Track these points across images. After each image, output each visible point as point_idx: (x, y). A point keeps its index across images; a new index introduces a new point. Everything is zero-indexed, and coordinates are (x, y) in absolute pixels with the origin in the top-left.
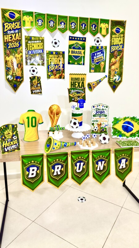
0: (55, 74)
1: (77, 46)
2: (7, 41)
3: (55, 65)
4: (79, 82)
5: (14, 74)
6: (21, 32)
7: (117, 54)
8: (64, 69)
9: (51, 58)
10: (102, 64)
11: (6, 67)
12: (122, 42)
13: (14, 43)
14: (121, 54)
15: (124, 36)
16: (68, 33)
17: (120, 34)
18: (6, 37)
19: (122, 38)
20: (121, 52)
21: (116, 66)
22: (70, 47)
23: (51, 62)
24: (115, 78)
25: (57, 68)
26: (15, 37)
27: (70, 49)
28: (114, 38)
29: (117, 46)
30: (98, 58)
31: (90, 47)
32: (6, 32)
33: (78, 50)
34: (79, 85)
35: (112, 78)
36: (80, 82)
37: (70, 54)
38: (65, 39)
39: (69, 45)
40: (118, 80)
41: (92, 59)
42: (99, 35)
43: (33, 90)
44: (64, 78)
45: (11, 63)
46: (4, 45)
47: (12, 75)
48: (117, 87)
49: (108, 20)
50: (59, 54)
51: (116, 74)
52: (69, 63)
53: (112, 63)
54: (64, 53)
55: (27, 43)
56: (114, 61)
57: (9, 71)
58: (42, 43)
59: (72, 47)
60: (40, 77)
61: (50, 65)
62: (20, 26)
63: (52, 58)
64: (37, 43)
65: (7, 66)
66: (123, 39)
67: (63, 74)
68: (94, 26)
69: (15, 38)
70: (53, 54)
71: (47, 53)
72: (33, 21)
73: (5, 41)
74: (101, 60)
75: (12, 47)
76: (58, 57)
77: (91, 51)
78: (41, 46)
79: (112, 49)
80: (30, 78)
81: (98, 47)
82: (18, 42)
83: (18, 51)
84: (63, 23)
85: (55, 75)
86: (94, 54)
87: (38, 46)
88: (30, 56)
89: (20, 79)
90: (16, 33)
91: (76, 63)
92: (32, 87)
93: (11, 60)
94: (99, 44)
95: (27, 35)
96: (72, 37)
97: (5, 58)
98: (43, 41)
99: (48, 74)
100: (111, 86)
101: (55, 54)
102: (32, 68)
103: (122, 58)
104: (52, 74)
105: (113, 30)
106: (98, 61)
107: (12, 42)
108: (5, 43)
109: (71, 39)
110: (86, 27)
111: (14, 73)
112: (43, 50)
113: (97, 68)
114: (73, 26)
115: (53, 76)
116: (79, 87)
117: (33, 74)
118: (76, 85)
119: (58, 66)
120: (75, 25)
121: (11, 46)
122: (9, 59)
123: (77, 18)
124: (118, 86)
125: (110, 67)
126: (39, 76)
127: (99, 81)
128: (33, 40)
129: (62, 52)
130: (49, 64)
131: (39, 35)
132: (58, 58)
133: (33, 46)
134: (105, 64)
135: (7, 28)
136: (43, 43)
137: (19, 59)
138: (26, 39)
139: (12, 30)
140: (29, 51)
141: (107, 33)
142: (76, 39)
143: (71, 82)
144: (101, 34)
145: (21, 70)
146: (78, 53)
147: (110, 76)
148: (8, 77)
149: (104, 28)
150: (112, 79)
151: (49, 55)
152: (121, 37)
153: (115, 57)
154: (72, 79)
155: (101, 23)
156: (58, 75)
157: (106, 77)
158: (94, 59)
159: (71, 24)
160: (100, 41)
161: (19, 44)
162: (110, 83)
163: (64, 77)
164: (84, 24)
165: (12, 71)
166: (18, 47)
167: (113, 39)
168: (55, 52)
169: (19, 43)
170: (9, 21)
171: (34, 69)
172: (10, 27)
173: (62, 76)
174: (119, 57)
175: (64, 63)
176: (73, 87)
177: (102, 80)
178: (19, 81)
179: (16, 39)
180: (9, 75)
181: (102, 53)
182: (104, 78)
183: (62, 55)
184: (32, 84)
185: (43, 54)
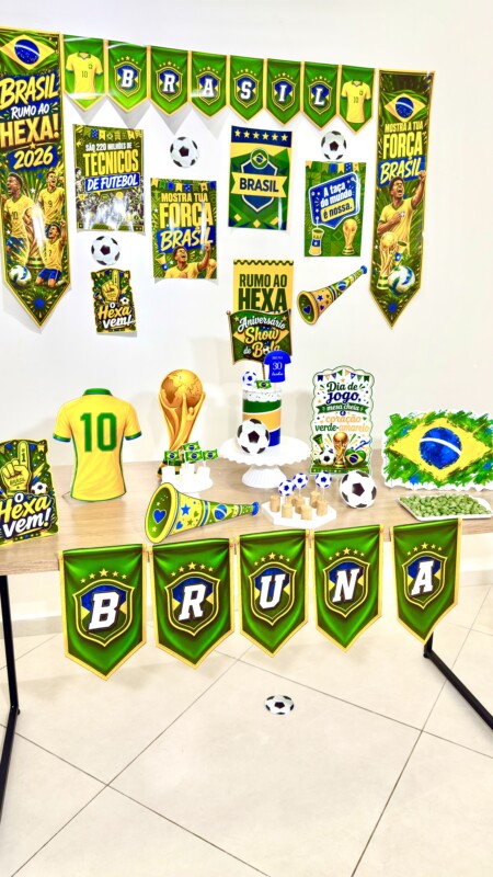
0: (182, 260)
1: (259, 160)
2: (11, 143)
3: (184, 230)
4: (268, 289)
5: (37, 263)
6: (59, 112)
7: (400, 191)
8: (214, 245)
9: (169, 203)
10: (350, 227)
11: (7, 238)
12: (418, 149)
13: (34, 150)
14: (418, 192)
15: (425, 129)
16: (229, 118)
17: (412, 120)
18: (6, 129)
19: (419, 134)
20: (416, 182)
21: (400, 231)
22: (235, 165)
23: (167, 219)
24: (394, 276)
25: (189, 240)
26: (38, 129)
27: (233, 174)
28: (391, 134)
29: (403, 162)
30: (337, 206)
31: (307, 167)
32: (4, 111)
34: (267, 301)
35: (383, 275)
36: (271, 290)
37: (237, 190)
38: (216, 135)
39: (233, 160)
40: (405, 283)
41: (314, 208)
42: (336, 123)
43: (102, 319)
44: (214, 276)
45: (23, 222)
47: (28, 265)
48: (401, 309)
49: (371, 72)
50: (196, 192)
51: (397, 263)
52: (232, 223)
53: (384, 223)
54: (212, 185)
55: (80, 151)
56: (390, 218)
57: (17, 251)
58: (135, 151)
59: (242, 166)
60: (128, 272)
61: (163, 230)
62: (55, 89)
63: (172, 206)
64: (118, 150)
65: (8, 232)
66: (423, 137)
67: (212, 261)
68: (319, 90)
69: (39, 135)
70: (173, 192)
71: (153, 188)
72: (102, 74)
73: (3, 145)
74: (346, 212)
75: (28, 165)
76: (194, 201)
77: (310, 181)
78: (133, 162)
79: (384, 172)
80: (94, 276)
81: (333, 168)
82: (50, 148)
83: (50, 179)
84: (209, 82)
85: (184, 265)
86: (320, 189)
87: (123, 161)
88: (93, 198)
89: (57, 281)
90: (41, 116)
91: (257, 223)
92: (101, 308)
93: (26, 213)
94: (340, 157)
95: (82, 123)
96: (243, 130)
97: (3, 203)
98: (137, 143)
99: (155, 262)
100: (381, 304)
101: (184, 192)
102: (100, 238)
103: (418, 205)
104: (172, 263)
105: (386, 107)
106: (335, 216)
107: (29, 149)
109: (239, 135)
110: (291, 94)
111: (34, 259)
112: (138, 175)
113: (333, 239)
114: (244, 89)
115: (174, 270)
116: (267, 309)
117: (102, 263)
118: (258, 299)
119: (194, 232)
120: (251, 89)
121: (22, 162)
122: (16, 210)
123: (262, 61)
124: (405, 303)
125: (377, 237)
126: (124, 270)
127: (337, 287)
128: (102, 141)
129: (205, 184)
130: (159, 225)
131: (126, 121)
132: (191, 203)
133: (104, 163)
134: (360, 226)
135: (8, 98)
136: (140, 152)
137: (53, 209)
138: (78, 136)
139: (26, 102)
140: (90, 181)
141: (367, 116)
142: (256, 135)
143: (241, 291)
144: (345, 118)
145: (61, 249)
146: (263, 186)
147: (379, 269)
148: (13, 272)
149: (356, 100)
150: (386, 278)
151: (160, 195)
152: (415, 132)
153: (395, 202)
154: (243, 279)
155: (344, 81)
156: (192, 266)
157: (365, 272)
158: (320, 208)
159: (240, 84)
160: (340, 144)
161: (51, 155)
162: (377, 293)
163: (215, 271)
164: (284, 83)
165: (28, 250)
166: (49, 166)
167: (386, 137)
168: (183, 181)
169: (51, 151)
170: (15, 72)
171: (107, 242)
172: (19, 92)
173: (208, 268)
174: (407, 203)
175: (215, 222)
176: (247, 307)
177: (350, 285)
178: (55, 288)
179: (42, 138)
180: (17, 264)
181: (351, 186)
182: (357, 275)
183: (206, 195)
184: (100, 297)
185: (139, 190)
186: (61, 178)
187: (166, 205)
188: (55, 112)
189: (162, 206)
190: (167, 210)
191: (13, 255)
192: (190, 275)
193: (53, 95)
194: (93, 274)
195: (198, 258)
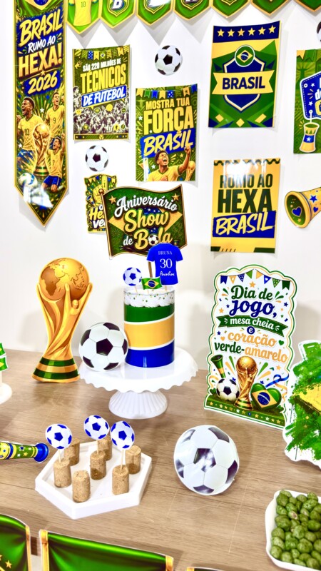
0: (164, 164)
1: (244, 58)
2: (27, 73)
3: (166, 135)
4: (251, 190)
5: (42, 171)
6: (62, 41)
8: (194, 147)
9: (153, 110)
11: (18, 150)
13: (44, 76)
18: (24, 62)
22: (217, 66)
23: (151, 126)
25: (171, 144)
26: (47, 58)
27: (216, 75)
31: (298, 58)
32: (23, 47)
33: (247, 75)
34: (250, 202)
36: (255, 191)
37: (219, 90)
39: (214, 61)
43: (93, 220)
45: (33, 138)
46: (17, 85)
47: (35, 173)
50: (179, 97)
52: (213, 124)
54: (194, 89)
55: (78, 72)
57: (27, 161)
58: (124, 65)
60: (115, 177)
61: (146, 136)
62: (60, 21)
63: (156, 112)
64: (109, 67)
65: (20, 146)
67: (191, 163)
69: (47, 62)
70: (157, 99)
71: (138, 98)
73: (21, 75)
75: (39, 90)
76: (176, 106)
77: (301, 72)
78: (122, 76)
80: (87, 182)
82: (55, 72)
83: (55, 99)
85: (165, 169)
87: (113, 76)
88: (88, 112)
89: (59, 185)
90: (49, 47)
91: (240, 122)
93: (36, 130)
95: (80, 47)
96: (227, 29)
97: (17, 122)
98: (125, 58)
99: (138, 167)
101: (166, 98)
104: (153, 167)
107: (40, 76)
108: (18, 79)
109: (222, 35)
111: (40, 168)
112: (125, 87)
117: (94, 169)
119: (176, 136)
121: (35, 87)
122: (28, 127)
128: (96, 61)
129: (187, 89)
130: (143, 132)
131: (116, 39)
132: (173, 109)
133: (97, 80)
135: (26, 36)
136: (127, 66)
137: (56, 125)
138: (77, 59)
139: (39, 37)
140: (85, 97)
142: (241, 33)
145: (61, 158)
148: (22, 178)
151: (144, 104)
156: (173, 169)
161: (56, 79)
165: (36, 161)
168: (166, 88)
169: (56, 76)
170: (32, 15)
171: (98, 151)
172: (34, 30)
173: (188, 170)
175: (195, 125)
176: (228, 211)
178: (57, 192)
179: (50, 65)
180: (27, 172)
183: (188, 99)
184: (92, 200)
185: (126, 101)
186: (63, 97)
187: (150, 113)
188: (60, 41)
189: (147, 114)
190: (150, 117)
191: (23, 164)
192: (170, 177)
193: (58, 27)
194: (85, 179)
195: (179, 161)
